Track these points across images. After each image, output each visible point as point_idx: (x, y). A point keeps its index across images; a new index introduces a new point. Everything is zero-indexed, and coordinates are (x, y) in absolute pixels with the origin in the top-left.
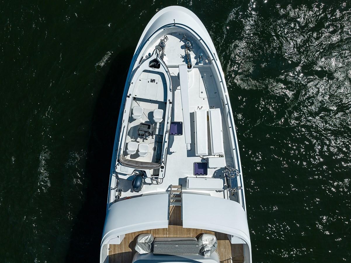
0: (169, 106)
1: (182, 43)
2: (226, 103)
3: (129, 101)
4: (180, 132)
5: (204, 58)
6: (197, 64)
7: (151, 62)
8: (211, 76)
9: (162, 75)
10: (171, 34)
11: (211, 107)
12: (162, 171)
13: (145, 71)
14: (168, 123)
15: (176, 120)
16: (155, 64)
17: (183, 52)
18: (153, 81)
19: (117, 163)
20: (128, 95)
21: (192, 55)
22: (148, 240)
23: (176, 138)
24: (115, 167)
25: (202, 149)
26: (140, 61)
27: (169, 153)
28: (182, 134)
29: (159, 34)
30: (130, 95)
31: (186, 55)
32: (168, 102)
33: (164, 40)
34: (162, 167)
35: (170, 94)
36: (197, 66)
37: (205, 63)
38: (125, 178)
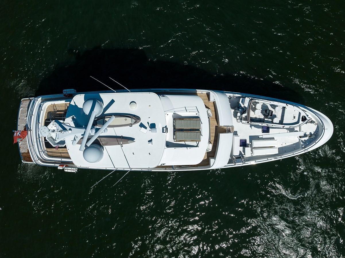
0: (281, 126)
1: (313, 133)
2: (282, 156)
3: (284, 105)
4: (264, 131)
5: (305, 145)
6: (302, 141)
7: (305, 117)
8: (295, 149)
9: (298, 122)
10: (318, 127)
11: (279, 148)
12: (246, 122)
13: (300, 113)
14: (272, 125)
15: (270, 130)
16: (304, 119)
17: (308, 133)
18: (294, 117)
19: (251, 98)
20: (288, 105)
21: (306, 138)
22: (210, 115)
23: (261, 130)
24: (248, 97)
25: (256, 143)
26: (304, 111)
27: (251, 126)
28: (263, 132)
29: (318, 120)
30: (288, 106)
31: (307, 135)
32: (284, 126)
33: (315, 123)
34: (248, 122)
35: (288, 126)
36: (301, 141)
37: (302, 145)
38: (240, 102)
